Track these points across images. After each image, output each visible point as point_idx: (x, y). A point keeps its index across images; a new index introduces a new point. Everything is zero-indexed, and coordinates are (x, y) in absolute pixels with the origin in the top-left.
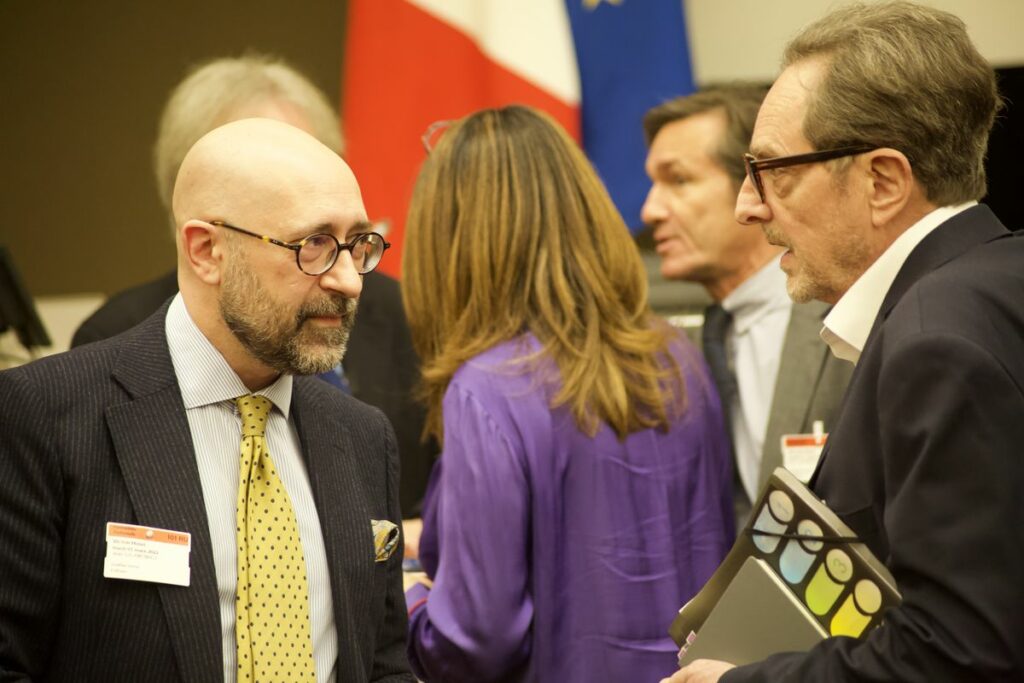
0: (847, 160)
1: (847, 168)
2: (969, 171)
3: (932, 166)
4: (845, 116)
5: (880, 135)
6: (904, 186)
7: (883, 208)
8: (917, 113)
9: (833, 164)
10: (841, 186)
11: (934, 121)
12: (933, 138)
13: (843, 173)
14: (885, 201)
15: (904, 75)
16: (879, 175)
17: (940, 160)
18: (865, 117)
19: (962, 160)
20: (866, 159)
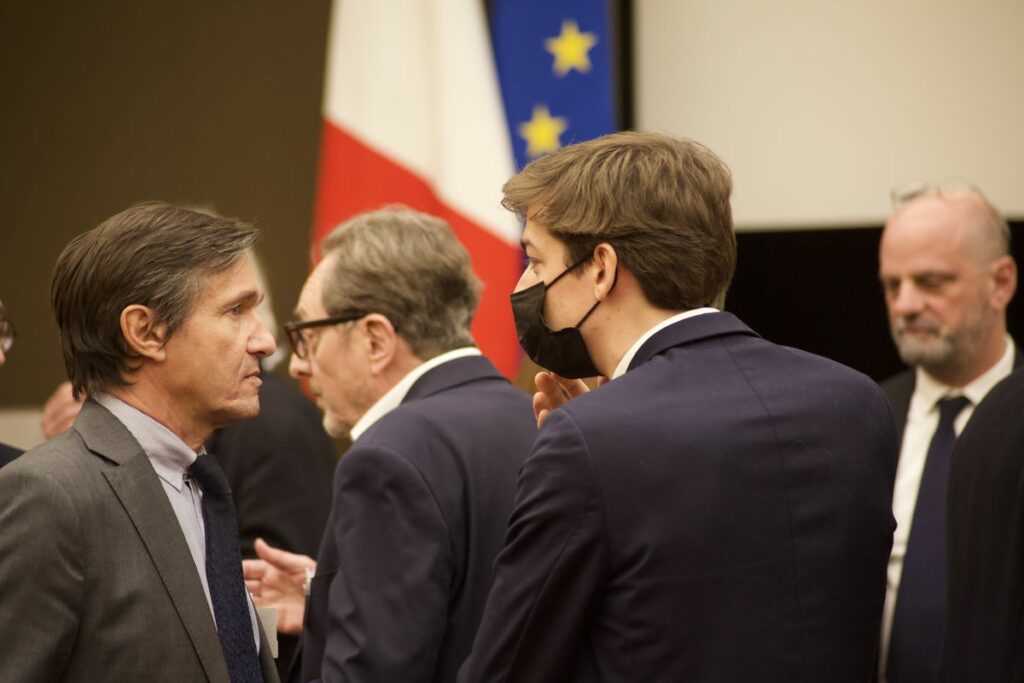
0: (350, 324)
1: (351, 330)
2: (445, 334)
3: (412, 328)
4: (344, 290)
5: (369, 303)
6: (390, 342)
7: (377, 361)
8: (393, 286)
9: (341, 327)
10: (346, 343)
11: (407, 292)
12: (409, 308)
13: (348, 333)
14: (379, 355)
15: (383, 258)
16: (374, 336)
17: (419, 325)
18: (358, 291)
19: (437, 324)
20: (362, 323)
